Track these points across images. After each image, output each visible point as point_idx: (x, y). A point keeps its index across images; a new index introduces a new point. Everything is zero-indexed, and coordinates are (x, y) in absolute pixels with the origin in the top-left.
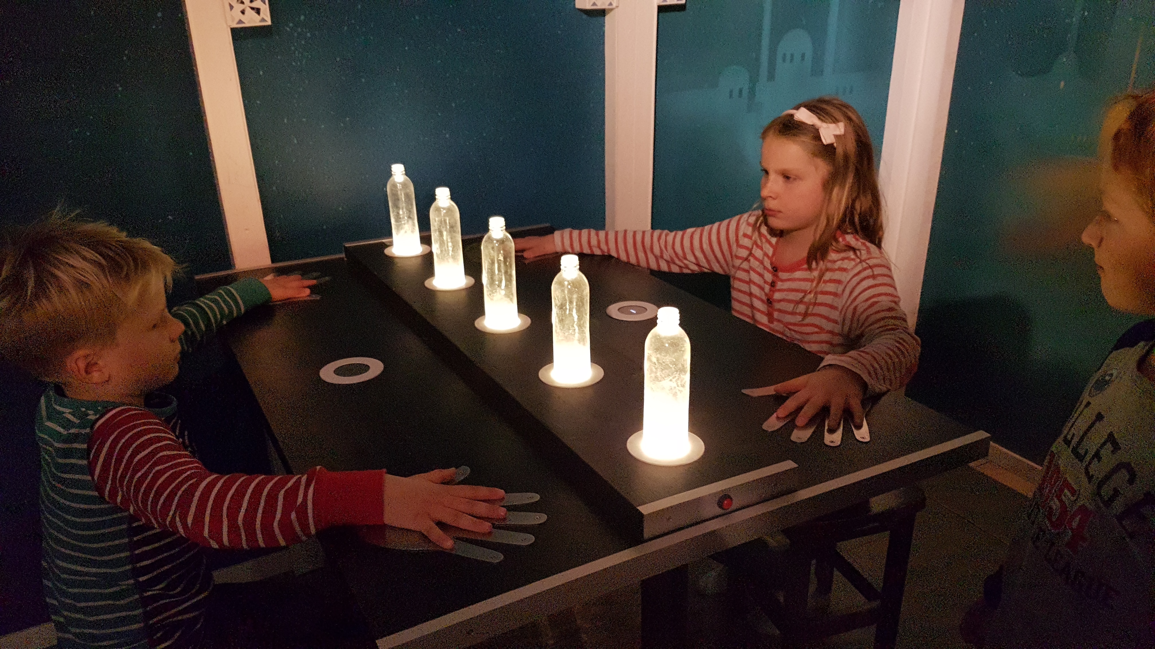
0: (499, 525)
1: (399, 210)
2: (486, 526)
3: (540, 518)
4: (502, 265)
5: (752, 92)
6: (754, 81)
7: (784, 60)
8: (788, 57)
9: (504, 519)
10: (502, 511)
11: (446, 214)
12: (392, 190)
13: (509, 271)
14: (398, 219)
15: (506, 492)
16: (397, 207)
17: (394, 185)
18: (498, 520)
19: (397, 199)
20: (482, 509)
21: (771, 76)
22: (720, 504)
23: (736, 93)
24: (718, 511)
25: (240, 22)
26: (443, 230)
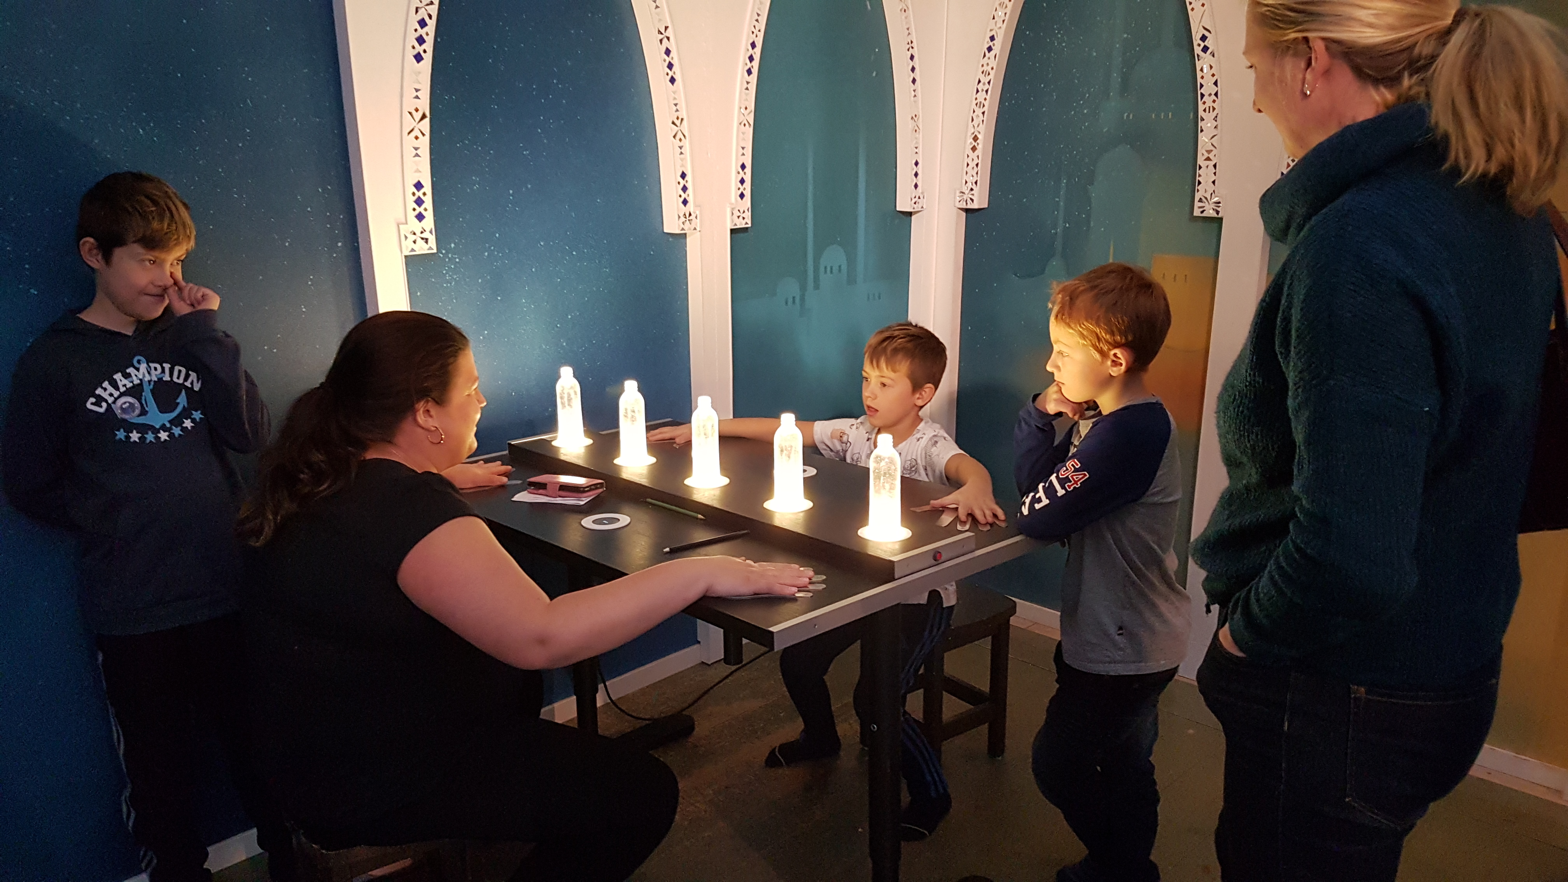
1: (566, 407)
5: (803, 299)
6: (803, 288)
7: (826, 272)
8: (829, 269)
12: (560, 390)
16: (564, 405)
21: (817, 287)
22: (934, 557)
23: (790, 301)
24: (932, 562)
25: (413, 250)
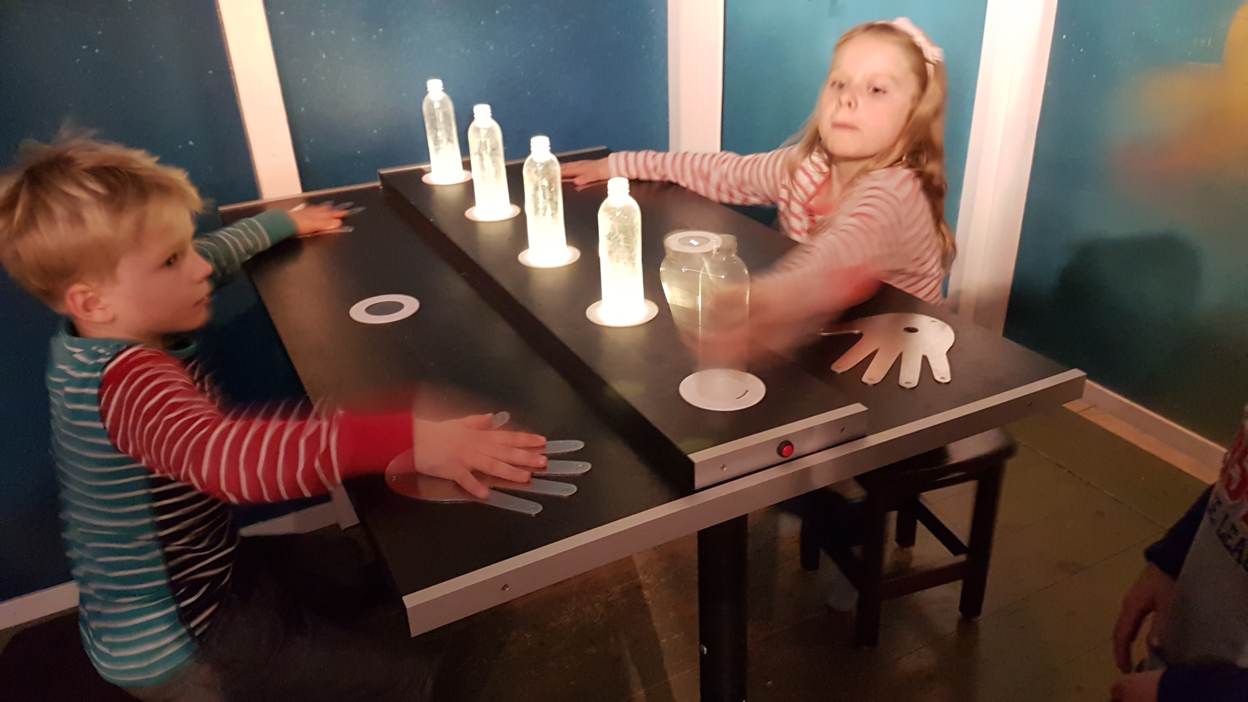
0: (537, 475)
1: (437, 132)
2: (525, 475)
3: (582, 467)
4: (547, 191)
9: (544, 468)
10: (542, 461)
11: (487, 136)
12: (428, 108)
13: (555, 197)
14: (437, 142)
15: (548, 440)
16: (435, 129)
17: (431, 104)
18: (538, 469)
19: (434, 120)
20: (521, 456)
22: (780, 452)
24: (778, 458)
26: (484, 153)
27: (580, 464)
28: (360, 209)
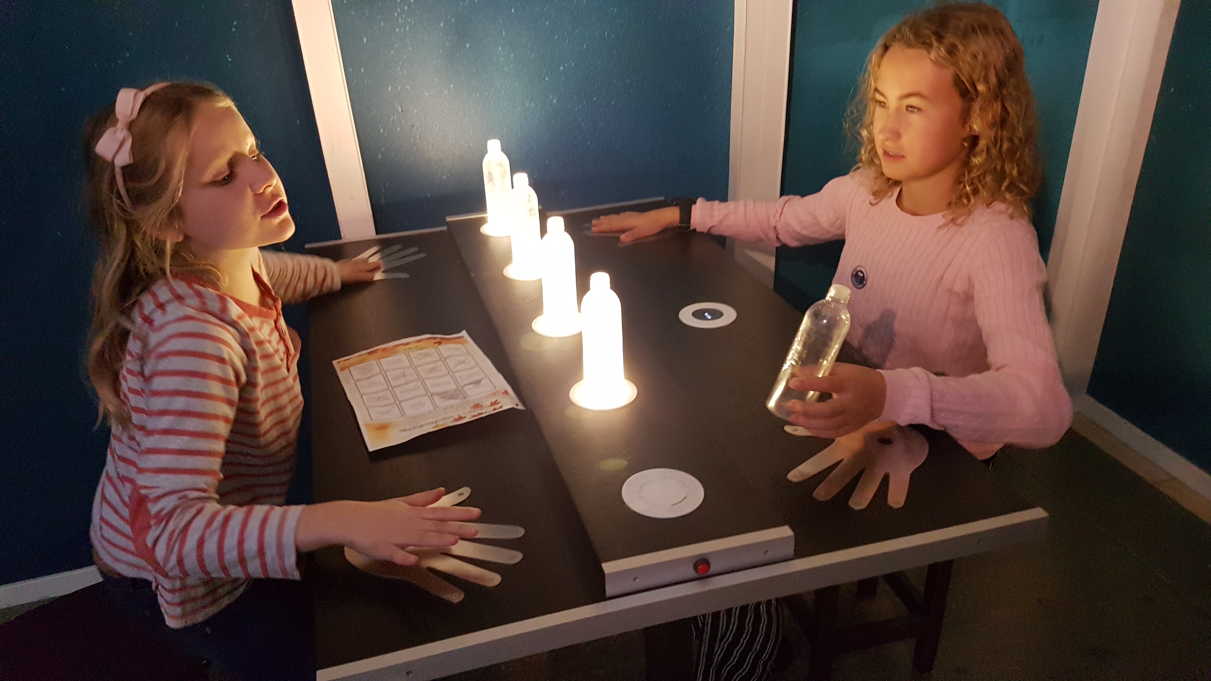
3: (514, 557)
17: (490, 162)
22: (696, 567)
24: (692, 573)
27: (514, 553)
28: (422, 255)
